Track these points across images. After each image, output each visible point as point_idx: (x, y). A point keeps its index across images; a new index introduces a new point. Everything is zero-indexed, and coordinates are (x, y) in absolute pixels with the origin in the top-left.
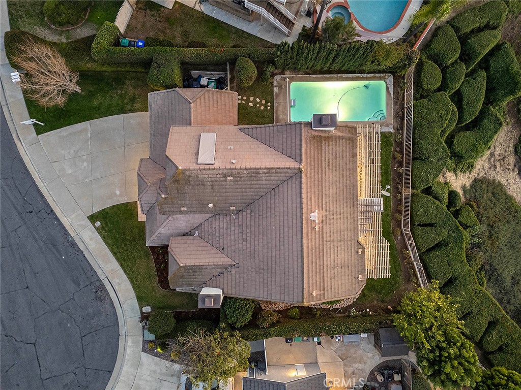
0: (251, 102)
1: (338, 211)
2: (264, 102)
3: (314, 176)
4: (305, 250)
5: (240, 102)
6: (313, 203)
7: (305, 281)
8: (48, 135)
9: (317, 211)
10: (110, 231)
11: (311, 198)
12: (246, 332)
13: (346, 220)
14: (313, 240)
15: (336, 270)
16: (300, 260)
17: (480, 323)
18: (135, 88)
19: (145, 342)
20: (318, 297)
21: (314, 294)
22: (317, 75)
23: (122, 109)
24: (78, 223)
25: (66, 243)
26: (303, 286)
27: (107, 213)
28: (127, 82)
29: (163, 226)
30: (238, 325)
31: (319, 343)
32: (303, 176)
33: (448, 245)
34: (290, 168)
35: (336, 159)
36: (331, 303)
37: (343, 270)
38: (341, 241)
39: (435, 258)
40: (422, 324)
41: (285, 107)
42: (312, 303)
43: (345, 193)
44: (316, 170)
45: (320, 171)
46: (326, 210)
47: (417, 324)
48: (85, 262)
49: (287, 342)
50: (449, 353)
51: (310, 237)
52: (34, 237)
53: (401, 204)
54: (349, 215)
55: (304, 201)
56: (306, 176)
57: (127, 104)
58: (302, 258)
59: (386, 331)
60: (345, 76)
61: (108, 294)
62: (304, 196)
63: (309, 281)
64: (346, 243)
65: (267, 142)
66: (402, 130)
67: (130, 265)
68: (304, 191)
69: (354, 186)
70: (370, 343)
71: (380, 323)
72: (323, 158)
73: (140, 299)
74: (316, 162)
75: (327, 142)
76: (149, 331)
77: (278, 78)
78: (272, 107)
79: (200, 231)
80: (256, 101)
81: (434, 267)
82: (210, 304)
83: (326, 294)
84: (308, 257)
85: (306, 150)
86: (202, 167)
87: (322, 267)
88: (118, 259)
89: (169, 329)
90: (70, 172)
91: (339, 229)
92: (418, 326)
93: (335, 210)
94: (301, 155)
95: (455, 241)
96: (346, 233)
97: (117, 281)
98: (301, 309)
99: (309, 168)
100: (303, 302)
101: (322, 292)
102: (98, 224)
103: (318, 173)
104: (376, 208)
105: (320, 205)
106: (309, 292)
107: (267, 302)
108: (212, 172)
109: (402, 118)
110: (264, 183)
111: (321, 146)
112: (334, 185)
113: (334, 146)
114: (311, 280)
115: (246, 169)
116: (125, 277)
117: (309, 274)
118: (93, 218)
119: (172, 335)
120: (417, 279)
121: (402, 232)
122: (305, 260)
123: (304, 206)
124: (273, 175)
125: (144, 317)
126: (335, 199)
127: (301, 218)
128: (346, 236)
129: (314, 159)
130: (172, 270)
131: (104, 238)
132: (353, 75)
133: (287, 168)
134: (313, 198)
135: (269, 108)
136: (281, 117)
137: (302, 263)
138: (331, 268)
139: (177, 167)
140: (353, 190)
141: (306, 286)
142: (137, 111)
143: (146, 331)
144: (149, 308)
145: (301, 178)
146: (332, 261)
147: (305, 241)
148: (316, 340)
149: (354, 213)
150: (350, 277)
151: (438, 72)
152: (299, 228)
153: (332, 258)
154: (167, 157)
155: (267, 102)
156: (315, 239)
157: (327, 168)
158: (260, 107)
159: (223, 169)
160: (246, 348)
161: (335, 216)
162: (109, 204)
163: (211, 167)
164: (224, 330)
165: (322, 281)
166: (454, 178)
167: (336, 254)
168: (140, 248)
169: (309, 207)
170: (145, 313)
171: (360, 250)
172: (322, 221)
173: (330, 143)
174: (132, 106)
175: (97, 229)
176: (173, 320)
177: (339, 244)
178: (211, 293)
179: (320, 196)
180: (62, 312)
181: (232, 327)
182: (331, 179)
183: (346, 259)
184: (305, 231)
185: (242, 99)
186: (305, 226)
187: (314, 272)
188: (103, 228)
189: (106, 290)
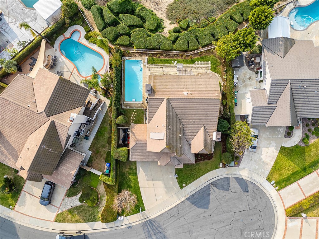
0: (133, 118)
1: (183, 84)
2: (133, 113)
3: (169, 93)
4: (199, 98)
5: (133, 123)
6: (180, 94)
7: (212, 98)
8: (146, 206)
9: (184, 92)
10: (187, 180)
11: (179, 95)
12: (232, 122)
13: (187, 81)
14: (195, 94)
15: (207, 85)
16: (203, 100)
17: (231, 23)
18: (126, 168)
19: (235, 166)
20: (218, 93)
21: (217, 94)
22: (122, 90)
23: (135, 174)
24: (183, 193)
25: (192, 199)
26: (214, 99)
27: (180, 181)
28: (123, 172)
29: (187, 156)
30: (229, 126)
31: (238, 92)
32: (170, 98)
33: (197, 35)
34: (167, 103)
35: (162, 84)
36: (220, 87)
37: (207, 82)
38: (196, 83)
39: (203, 41)
40: (230, 50)
41: (136, 104)
42: (220, 95)
43: (176, 81)
44: (167, 92)
45: (167, 91)
46: (183, 89)
47: (230, 52)
48: (200, 191)
49: (236, 106)
50: (242, 41)
51: (194, 96)
52: (189, 212)
53: (179, 55)
54: (185, 79)
55: (180, 98)
56: (170, 96)
57: (133, 172)
58: (202, 99)
59: (233, 64)
60: (123, 78)
61: (214, 181)
62: (178, 98)
63: (212, 96)
64: (197, 81)
65: (155, 112)
66: (147, 53)
67: (202, 172)
68: (176, 98)
69: (173, 77)
70: (238, 70)
71: (229, 66)
72: (162, 89)
73: (216, 168)
74: (164, 92)
75: (156, 88)
76: (230, 163)
77: (123, 106)
78: (135, 109)
79: (189, 141)
80: (133, 116)
81: (207, 42)
82: (220, 137)
83: (217, 90)
84: (202, 96)
85: (159, 96)
86: (165, 138)
87: (206, 91)
88: (199, 177)
89: (229, 155)
90: (161, 197)
91: (191, 84)
92: (231, 52)
93: (183, 85)
94: (162, 99)
95: (196, 32)
96: (192, 81)
97: (209, 177)
98: (223, 99)
99: (167, 95)
100: (220, 99)
101: (216, 91)
102: (184, 185)
103: (168, 92)
104: (181, 67)
105: (181, 91)
106: (216, 97)
107: (220, 114)
108: (167, 134)
109: (142, 53)
110: (172, 114)
111: (157, 90)
112: (173, 85)
113: (157, 85)
114: (211, 96)
115: (167, 121)
116: (207, 174)
117: (209, 96)
118: (182, 187)
119: (232, 154)
120: (211, 49)
121: (191, 55)
122: (203, 98)
123: (182, 98)
124: (169, 110)
125: (224, 166)
126: (179, 85)
127: (187, 99)
128: (193, 81)
129: (163, 93)
130: (205, 152)
131: (190, 183)
132: (123, 74)
133: (167, 104)
134: (178, 94)
135: (136, 111)
136: (140, 106)
137: (204, 99)
138: (207, 87)
139: (165, 148)
140: (175, 77)
141: (214, 98)
142: (136, 167)
143: (230, 165)
144: (220, 164)
145: (171, 99)
146: (204, 87)
147: (196, 98)
148: (236, 93)
149: (184, 77)
150: (210, 79)
151: (123, 37)
152: (191, 100)
153: (202, 87)
154: (161, 152)
155: (134, 112)
156: (195, 93)
157: (166, 88)
158: (135, 114)
159: (167, 130)
160: (238, 123)
161: (186, 85)
162: (176, 180)
163: (165, 134)
164: (231, 132)
165: (212, 91)
166: (166, 28)
167: (201, 85)
168: (195, 167)
169: (182, 96)
170: (223, 166)
171: (200, 75)
172: (188, 90)
173: (156, 86)
174: (134, 169)
175: (186, 185)
176: (226, 153)
177: (197, 84)
178: (215, 136)
179: (177, 91)
180: (221, 201)
181: (230, 128)
182: (171, 86)
183: (203, 81)
184: (192, 98)
185: (132, 122)
186: (190, 98)
187: (208, 94)
188: (186, 183)
189: (213, 182)
